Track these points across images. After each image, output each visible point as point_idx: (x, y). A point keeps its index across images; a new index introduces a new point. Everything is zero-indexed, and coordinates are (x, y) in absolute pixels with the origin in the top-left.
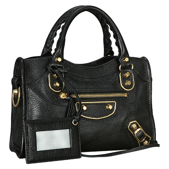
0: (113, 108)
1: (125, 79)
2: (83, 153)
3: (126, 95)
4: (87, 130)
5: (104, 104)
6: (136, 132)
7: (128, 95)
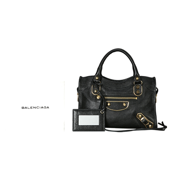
0: (127, 105)
1: (136, 89)
2: (106, 128)
3: (136, 98)
4: (111, 116)
5: (121, 102)
6: (141, 120)
7: (138, 98)
